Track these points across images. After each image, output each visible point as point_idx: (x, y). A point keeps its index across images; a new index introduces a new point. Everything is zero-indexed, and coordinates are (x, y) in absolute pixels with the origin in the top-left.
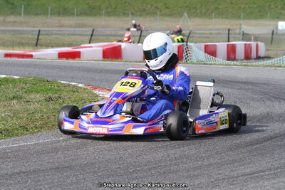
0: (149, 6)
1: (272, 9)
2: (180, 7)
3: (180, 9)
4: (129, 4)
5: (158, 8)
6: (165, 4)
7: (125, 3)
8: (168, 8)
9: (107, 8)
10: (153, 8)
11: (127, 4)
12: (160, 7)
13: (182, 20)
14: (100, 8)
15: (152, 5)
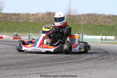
0: (25, 28)
1: (79, 30)
2: (39, 29)
3: (39, 30)
4: (17, 27)
5: (29, 29)
6: (33, 27)
7: (15, 26)
8: (34, 29)
9: (7, 29)
10: (27, 29)
11: (15, 27)
12: (30, 28)
13: (39, 34)
14: (4, 29)
15: (27, 28)
